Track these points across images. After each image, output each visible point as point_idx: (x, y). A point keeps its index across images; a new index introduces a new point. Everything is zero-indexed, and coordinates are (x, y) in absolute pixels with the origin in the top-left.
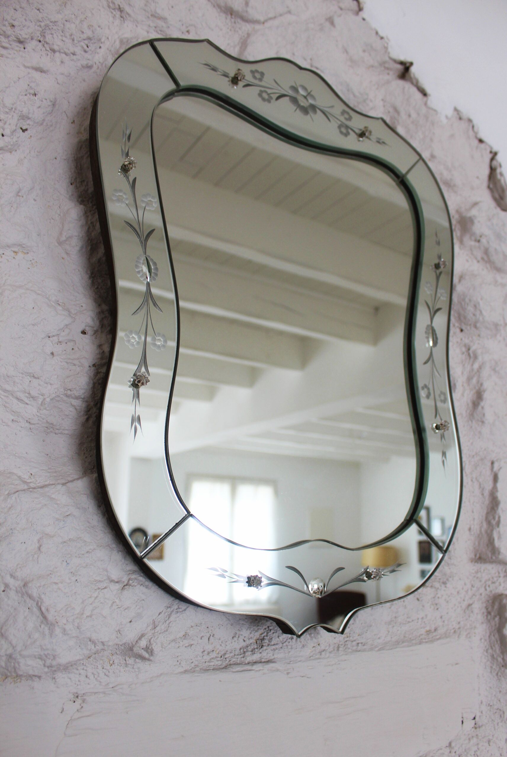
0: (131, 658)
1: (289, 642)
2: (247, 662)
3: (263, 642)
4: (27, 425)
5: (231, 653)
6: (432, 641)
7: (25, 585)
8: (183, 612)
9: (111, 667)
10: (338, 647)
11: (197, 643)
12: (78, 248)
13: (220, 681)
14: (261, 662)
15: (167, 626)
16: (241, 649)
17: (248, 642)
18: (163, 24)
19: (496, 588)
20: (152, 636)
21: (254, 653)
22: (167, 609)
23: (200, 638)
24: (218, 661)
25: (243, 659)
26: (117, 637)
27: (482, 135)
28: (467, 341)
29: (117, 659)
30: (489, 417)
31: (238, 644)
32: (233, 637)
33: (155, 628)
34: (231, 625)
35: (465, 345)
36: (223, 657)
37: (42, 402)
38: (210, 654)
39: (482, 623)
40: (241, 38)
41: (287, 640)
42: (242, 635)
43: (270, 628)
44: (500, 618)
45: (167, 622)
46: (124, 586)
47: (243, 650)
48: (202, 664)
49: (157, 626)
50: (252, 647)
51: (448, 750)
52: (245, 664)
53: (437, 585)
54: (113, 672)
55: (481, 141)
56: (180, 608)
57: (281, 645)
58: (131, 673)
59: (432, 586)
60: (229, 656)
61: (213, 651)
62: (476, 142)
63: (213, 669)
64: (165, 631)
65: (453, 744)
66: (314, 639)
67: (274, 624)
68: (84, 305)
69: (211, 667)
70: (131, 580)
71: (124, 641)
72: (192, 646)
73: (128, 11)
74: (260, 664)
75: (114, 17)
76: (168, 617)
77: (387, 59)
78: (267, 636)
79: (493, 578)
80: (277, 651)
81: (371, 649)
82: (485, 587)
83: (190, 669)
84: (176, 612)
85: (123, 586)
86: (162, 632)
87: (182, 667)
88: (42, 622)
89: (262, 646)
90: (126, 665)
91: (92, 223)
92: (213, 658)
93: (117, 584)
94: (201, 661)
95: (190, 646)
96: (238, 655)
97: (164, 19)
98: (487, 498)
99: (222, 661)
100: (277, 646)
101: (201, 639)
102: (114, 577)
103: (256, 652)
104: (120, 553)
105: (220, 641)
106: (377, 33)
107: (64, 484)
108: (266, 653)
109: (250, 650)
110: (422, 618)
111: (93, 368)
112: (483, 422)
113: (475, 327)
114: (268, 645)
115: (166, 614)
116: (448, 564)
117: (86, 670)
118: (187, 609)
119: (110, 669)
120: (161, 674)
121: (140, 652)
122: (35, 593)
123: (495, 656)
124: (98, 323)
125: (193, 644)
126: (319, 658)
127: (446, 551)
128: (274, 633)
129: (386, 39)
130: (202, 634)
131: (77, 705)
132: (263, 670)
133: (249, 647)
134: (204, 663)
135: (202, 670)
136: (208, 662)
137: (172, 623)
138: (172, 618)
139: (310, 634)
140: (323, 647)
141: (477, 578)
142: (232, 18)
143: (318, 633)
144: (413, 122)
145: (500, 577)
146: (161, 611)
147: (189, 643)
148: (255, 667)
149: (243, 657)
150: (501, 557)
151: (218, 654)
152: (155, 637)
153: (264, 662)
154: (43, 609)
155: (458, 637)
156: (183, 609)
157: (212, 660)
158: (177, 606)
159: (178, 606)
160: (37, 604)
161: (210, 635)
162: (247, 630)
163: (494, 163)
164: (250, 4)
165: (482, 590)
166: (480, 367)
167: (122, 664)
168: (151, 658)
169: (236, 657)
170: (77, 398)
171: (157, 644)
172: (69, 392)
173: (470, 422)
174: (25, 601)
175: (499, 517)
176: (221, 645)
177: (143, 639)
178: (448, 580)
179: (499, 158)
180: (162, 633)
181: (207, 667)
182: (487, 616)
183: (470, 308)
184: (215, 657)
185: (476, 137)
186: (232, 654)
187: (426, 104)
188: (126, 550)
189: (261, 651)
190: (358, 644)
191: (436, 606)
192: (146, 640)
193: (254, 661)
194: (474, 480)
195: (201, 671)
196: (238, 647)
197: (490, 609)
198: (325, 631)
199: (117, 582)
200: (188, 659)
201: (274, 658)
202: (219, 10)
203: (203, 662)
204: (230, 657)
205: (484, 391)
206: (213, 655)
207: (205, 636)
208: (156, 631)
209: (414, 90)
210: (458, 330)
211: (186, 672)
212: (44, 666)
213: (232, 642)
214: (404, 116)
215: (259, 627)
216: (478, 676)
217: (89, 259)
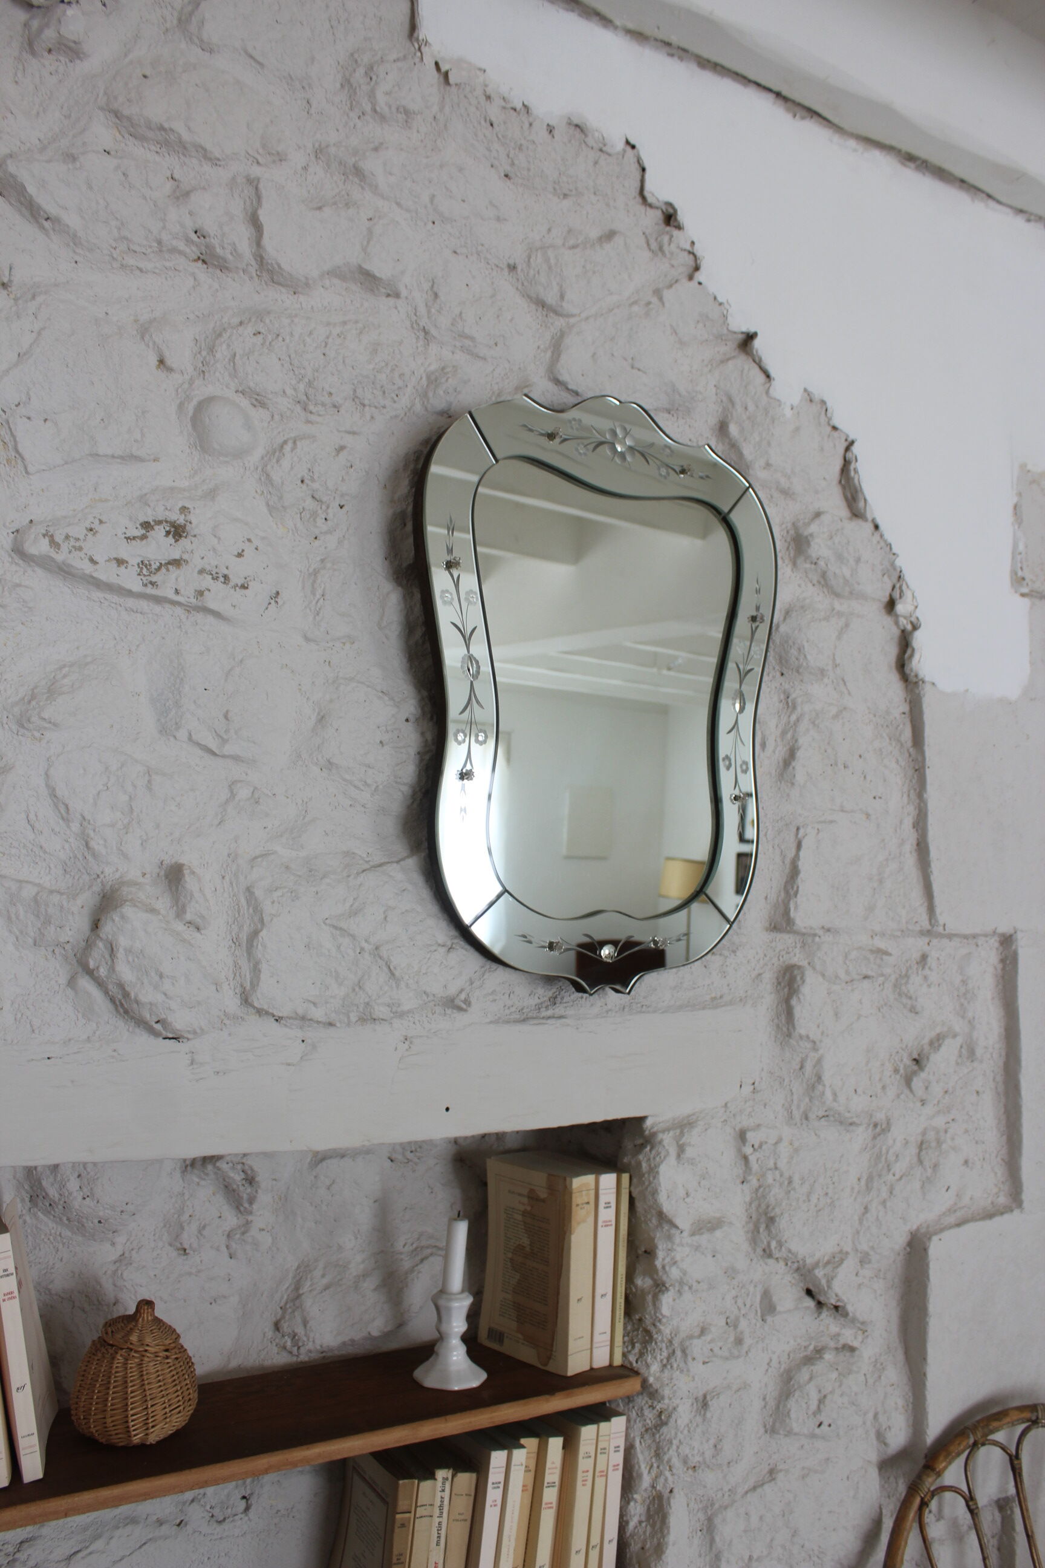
0: (450, 1009)
1: (579, 1001)
3: (556, 1000)
4: (363, 809)
5: (528, 1007)
6: (716, 1007)
7: (377, 948)
9: (434, 1015)
10: (624, 1008)
12: (397, 633)
13: (521, 1031)
14: (553, 1017)
15: (482, 983)
16: (536, 1005)
17: (542, 1000)
18: (471, 344)
19: (790, 959)
20: (469, 991)
21: (548, 1009)
24: (517, 1014)
25: (538, 1014)
26: (444, 991)
27: (836, 422)
28: (787, 686)
29: (438, 1009)
30: (800, 778)
31: (533, 1001)
32: (529, 995)
33: (472, 984)
34: (529, 984)
35: (784, 692)
36: (521, 1012)
37: (375, 789)
38: (510, 1009)
39: (771, 993)
40: (553, 338)
41: (578, 998)
42: (537, 993)
43: (563, 987)
44: (789, 989)
45: (482, 979)
47: (539, 1006)
48: (504, 1017)
50: (546, 1004)
51: (724, 1109)
52: (541, 1018)
53: (726, 953)
54: (435, 1020)
55: (835, 428)
57: (571, 1003)
58: (448, 1020)
59: (720, 955)
61: (513, 1005)
62: (829, 429)
63: (514, 1022)
64: (480, 987)
65: (729, 1105)
66: (602, 1000)
67: (568, 983)
68: (405, 692)
69: (512, 1020)
71: (447, 995)
72: (498, 1000)
73: (434, 334)
74: (553, 1019)
75: (418, 338)
76: (482, 975)
77: (725, 331)
78: (559, 994)
79: (788, 948)
80: (571, 1007)
81: (655, 1012)
82: (779, 957)
83: (494, 1020)
85: (446, 950)
86: (478, 987)
87: (489, 1018)
88: (390, 978)
89: (555, 1004)
90: (445, 1014)
91: (411, 607)
93: (442, 947)
94: (503, 1014)
95: (495, 1000)
96: (534, 1010)
97: (472, 339)
98: (788, 866)
99: (521, 1015)
100: (568, 1004)
101: (503, 996)
102: (440, 941)
103: (550, 1009)
105: (519, 998)
106: (715, 298)
107: (398, 862)
108: (559, 1010)
109: (545, 1006)
110: (709, 985)
111: (418, 756)
112: (793, 784)
113: (798, 671)
114: (563, 1002)
115: (481, 972)
116: (738, 934)
117: (416, 1018)
119: (432, 1017)
121: (459, 1004)
122: (385, 954)
123: (780, 1025)
124: (420, 711)
126: (604, 1017)
127: (733, 922)
128: (566, 992)
129: (726, 305)
130: (505, 990)
131: (406, 1046)
132: (556, 1024)
133: (544, 1004)
136: (509, 1015)
137: (485, 980)
138: (485, 977)
139: (599, 995)
140: (609, 1007)
141: (771, 947)
142: (543, 309)
143: (606, 994)
144: (749, 418)
145: (796, 947)
147: (494, 998)
148: (549, 1021)
149: (539, 1012)
150: (795, 928)
151: (517, 1008)
152: (472, 992)
153: (557, 1017)
154: (392, 967)
155: (744, 1005)
157: (512, 1013)
160: (386, 964)
161: (512, 992)
162: (542, 989)
163: (849, 455)
164: (566, 298)
165: (775, 960)
166: (798, 720)
167: (442, 1013)
168: (469, 1009)
169: (532, 1012)
170: (404, 784)
171: (474, 998)
172: (399, 780)
173: (779, 783)
174: (377, 961)
175: (798, 887)
176: (520, 1001)
177: (463, 993)
178: (737, 948)
179: (855, 449)
181: (509, 1019)
182: (777, 987)
183: (794, 652)
185: (829, 424)
186: (529, 1009)
187: (767, 392)
189: (554, 1007)
190: (643, 1006)
191: (724, 974)
192: (465, 994)
193: (548, 1016)
194: (776, 847)
195: (504, 1023)
196: (534, 1003)
197: (780, 980)
198: (613, 992)
200: (492, 1012)
201: (566, 1014)
202: (529, 300)
203: (505, 1015)
204: (527, 1012)
205: (798, 749)
206: (513, 1009)
207: (506, 993)
208: (473, 987)
209: (756, 370)
210: (778, 674)
211: (491, 1022)
212: (391, 1011)
213: (530, 1000)
214: (739, 409)
215: (552, 987)
216: (761, 1044)
217: (407, 642)
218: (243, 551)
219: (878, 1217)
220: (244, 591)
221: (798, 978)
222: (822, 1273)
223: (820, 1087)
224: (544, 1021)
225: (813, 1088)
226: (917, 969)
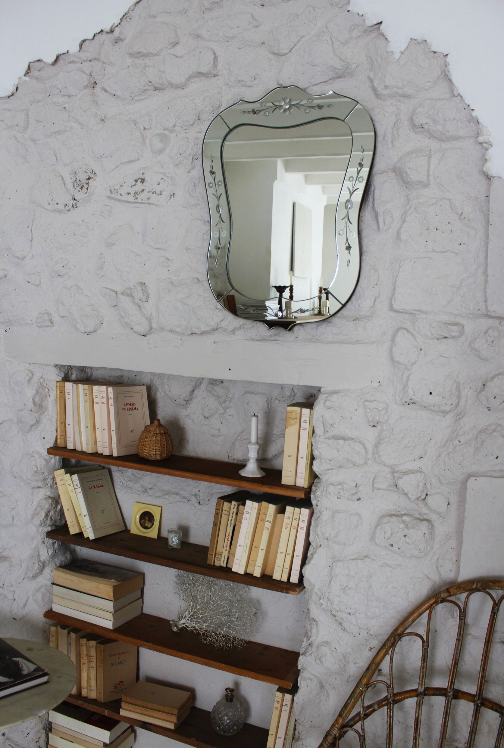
10: (307, 340)
19: (403, 325)
27: (434, 49)
55: (434, 53)
62: (430, 54)
77: (363, 28)
79: (404, 320)
106: (359, 14)
110: (357, 334)
129: (364, 15)
131: (215, 345)
141: (395, 320)
144: (378, 66)
175: (395, 290)
185: (430, 52)
187: (386, 50)
191: (365, 330)
214: (375, 63)
216: (383, 364)
218: (160, 183)
219: (444, 460)
220: (161, 195)
222: (397, 475)
223: (407, 388)
225: (405, 388)
226: (483, 335)
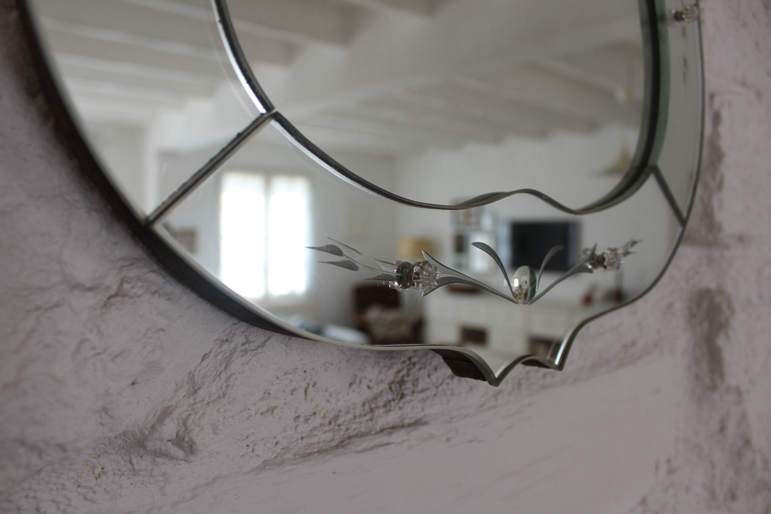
0: (144, 458)
1: (448, 384)
2: (378, 429)
3: (403, 387)
5: (347, 413)
8: (259, 350)
9: (99, 480)
11: (285, 404)
13: (334, 473)
14: (403, 426)
15: (224, 385)
16: (364, 404)
17: (376, 390)
19: (699, 281)
20: (188, 413)
21: (390, 410)
22: (220, 347)
23: (290, 393)
24: (326, 431)
25: (370, 423)
26: (101, 424)
29: (111, 463)
31: (359, 396)
32: (351, 385)
33: (195, 392)
34: (347, 362)
36: (333, 423)
38: (310, 422)
41: (444, 380)
42: (365, 378)
43: (414, 360)
45: (224, 376)
46: (110, 298)
47: (370, 405)
48: (295, 443)
49: (200, 388)
50: (385, 399)
52: (377, 433)
54: (105, 489)
56: (250, 342)
57: (433, 391)
58: (148, 485)
60: (345, 421)
61: (314, 413)
63: (318, 452)
64: (219, 397)
69: (314, 448)
70: (128, 282)
71: (121, 429)
72: (275, 411)
74: (403, 432)
76: (224, 365)
78: (408, 375)
80: (429, 402)
83: (273, 457)
84: (242, 351)
85: (105, 299)
86: (213, 398)
87: (258, 456)
89: (403, 396)
90: (135, 472)
92: (315, 429)
93: (90, 294)
94: (293, 438)
95: (271, 412)
96: (360, 416)
99: (333, 432)
100: (428, 393)
101: (292, 394)
103: (392, 408)
104: (94, 214)
105: (327, 394)
108: (411, 409)
109: (381, 404)
114: (413, 392)
115: (220, 357)
117: (35, 498)
118: (268, 343)
119: (96, 485)
120: (215, 479)
121: (164, 448)
125: (276, 407)
127: (685, 222)
128: (420, 369)
130: (294, 385)
132: (408, 440)
133: (379, 399)
134: (300, 441)
135: (297, 457)
136: (307, 437)
137: (234, 377)
146: (207, 352)
147: (267, 405)
148: (394, 437)
149: (371, 420)
151: (324, 417)
152: (196, 413)
153: (409, 425)
155: (659, 353)
156: (258, 343)
157: (315, 433)
158: (244, 337)
159: (246, 338)
161: (308, 384)
162: (374, 367)
167: (125, 471)
169: (357, 420)
171: (202, 429)
176: (328, 401)
177: (168, 421)
180: (214, 401)
181: (307, 447)
184: (318, 425)
186: (350, 416)
188: (109, 207)
189: (401, 405)
192: (176, 422)
193: (391, 425)
195: (296, 459)
196: (359, 400)
199: (90, 289)
200: (267, 438)
201: (425, 416)
203: (298, 439)
204: (347, 423)
206: (316, 422)
207: (299, 387)
208: (199, 399)
211: (266, 465)
213: (348, 394)
215: (393, 360)
221: (724, 307)
223: (748, 455)
224: (383, 439)
225: (739, 455)
